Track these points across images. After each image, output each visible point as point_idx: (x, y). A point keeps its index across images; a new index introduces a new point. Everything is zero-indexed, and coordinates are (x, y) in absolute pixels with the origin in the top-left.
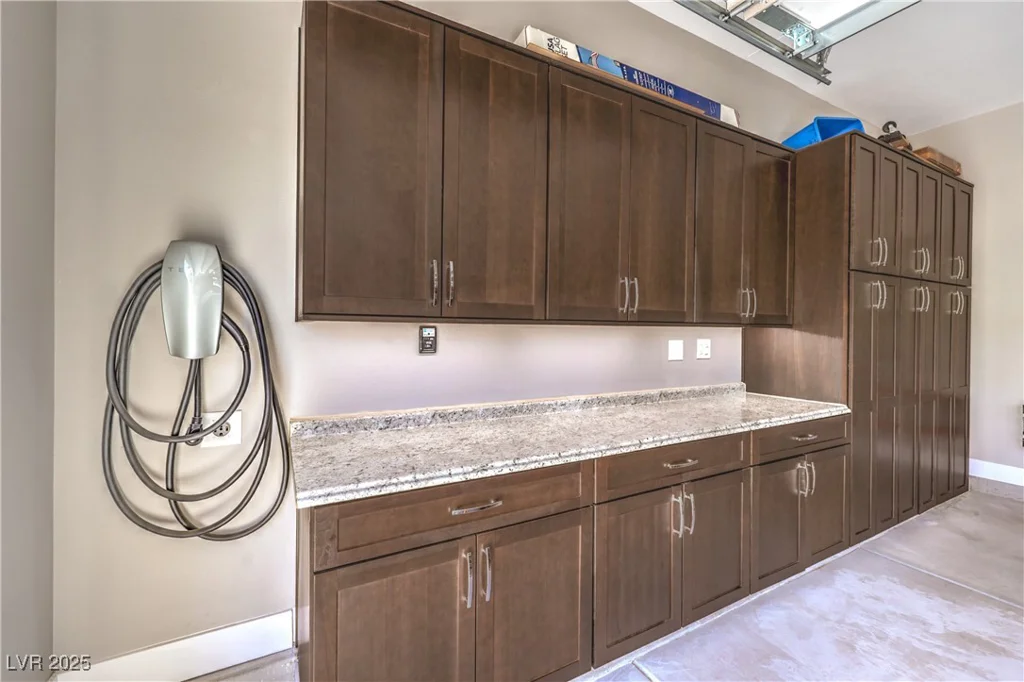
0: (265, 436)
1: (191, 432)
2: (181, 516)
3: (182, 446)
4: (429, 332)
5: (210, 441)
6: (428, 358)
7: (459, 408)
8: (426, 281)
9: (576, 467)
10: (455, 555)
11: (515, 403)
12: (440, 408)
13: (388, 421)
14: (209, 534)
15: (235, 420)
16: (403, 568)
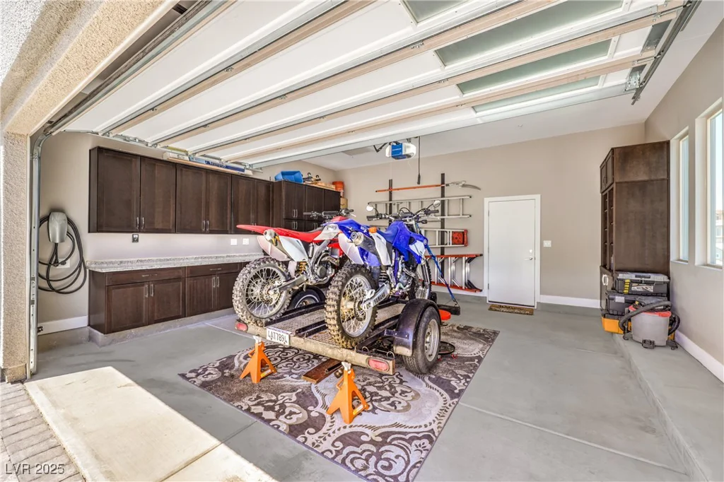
0: (80, 266)
1: (55, 263)
2: (50, 285)
3: (52, 266)
4: (136, 236)
5: (60, 267)
6: (135, 244)
7: (147, 259)
8: (135, 223)
9: (180, 268)
10: (143, 285)
11: (168, 258)
12: (140, 259)
13: (121, 262)
14: (58, 292)
15: (68, 262)
16: (129, 287)
